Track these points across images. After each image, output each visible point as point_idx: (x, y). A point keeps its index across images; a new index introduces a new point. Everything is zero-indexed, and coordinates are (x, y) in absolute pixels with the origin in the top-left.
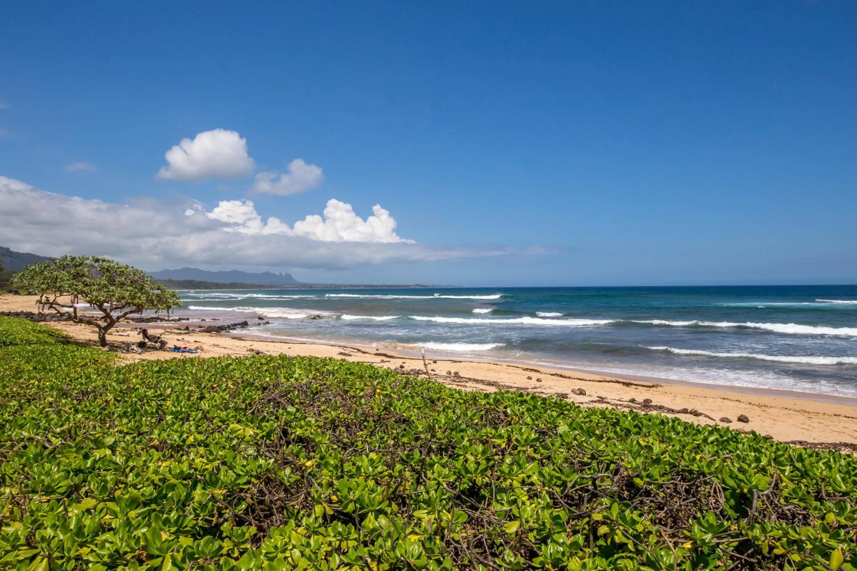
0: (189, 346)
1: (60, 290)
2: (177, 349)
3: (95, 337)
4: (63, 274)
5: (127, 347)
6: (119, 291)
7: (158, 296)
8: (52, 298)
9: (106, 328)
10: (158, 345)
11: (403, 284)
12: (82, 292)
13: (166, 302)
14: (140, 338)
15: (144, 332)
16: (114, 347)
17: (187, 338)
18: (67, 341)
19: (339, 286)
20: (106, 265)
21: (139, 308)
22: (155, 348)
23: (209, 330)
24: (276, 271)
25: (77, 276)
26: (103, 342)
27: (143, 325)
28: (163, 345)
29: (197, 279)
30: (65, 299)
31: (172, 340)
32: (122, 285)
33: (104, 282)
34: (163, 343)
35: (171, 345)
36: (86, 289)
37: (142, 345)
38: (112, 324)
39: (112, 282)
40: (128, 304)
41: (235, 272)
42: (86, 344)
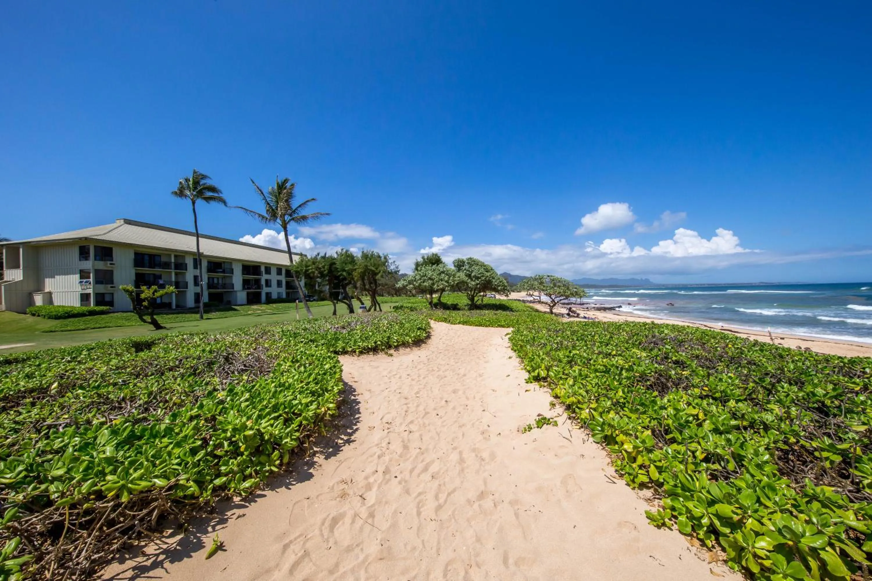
0: (591, 317)
1: (534, 289)
2: (585, 318)
3: (548, 310)
4: (536, 283)
5: (562, 315)
6: (558, 290)
7: (576, 292)
8: (531, 293)
9: (553, 306)
10: (576, 315)
11: (746, 282)
12: (543, 290)
13: (580, 295)
14: (567, 312)
15: (570, 309)
16: (556, 315)
17: (588, 312)
18: (537, 311)
19: (687, 285)
20: (552, 278)
21: (567, 297)
22: (574, 317)
23: (599, 309)
24: (638, 277)
25: (541, 283)
26: (552, 313)
27: (569, 306)
28: (578, 316)
29: (590, 283)
30: (536, 293)
31: (582, 314)
32: (559, 287)
33: (552, 285)
34: (578, 314)
35: (582, 315)
36: (544, 288)
37: (568, 314)
38: (554, 305)
39: (555, 285)
40: (562, 295)
41: (612, 279)
42: (545, 313)
